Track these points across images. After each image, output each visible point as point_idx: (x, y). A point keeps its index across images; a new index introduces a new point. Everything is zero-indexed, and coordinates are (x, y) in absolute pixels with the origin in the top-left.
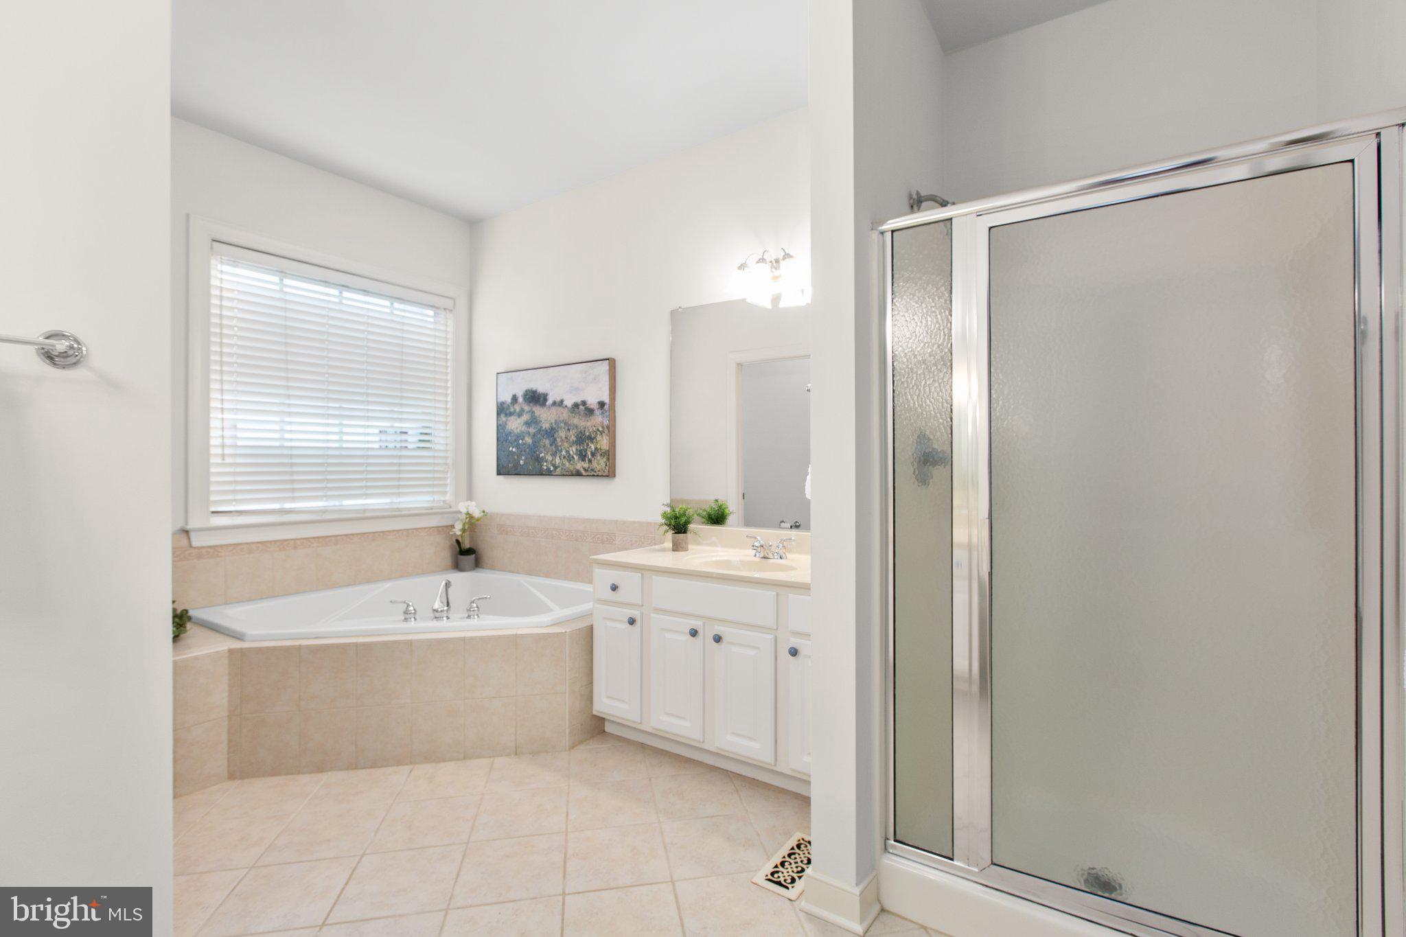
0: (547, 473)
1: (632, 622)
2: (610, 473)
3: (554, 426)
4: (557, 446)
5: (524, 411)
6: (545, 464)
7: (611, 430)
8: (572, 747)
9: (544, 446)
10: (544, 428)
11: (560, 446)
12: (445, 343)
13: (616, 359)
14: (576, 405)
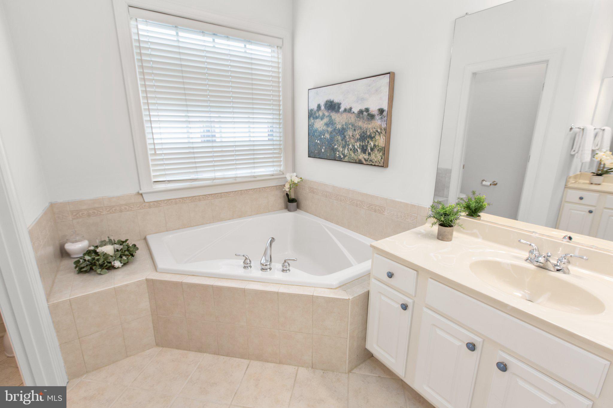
0: (339, 159)
1: (405, 307)
2: (384, 165)
3: (344, 127)
4: (346, 142)
5: (325, 116)
6: (338, 153)
7: (387, 132)
8: (350, 371)
9: (338, 141)
10: (337, 128)
11: (348, 141)
12: (278, 71)
13: (395, 72)
14: (361, 112)
